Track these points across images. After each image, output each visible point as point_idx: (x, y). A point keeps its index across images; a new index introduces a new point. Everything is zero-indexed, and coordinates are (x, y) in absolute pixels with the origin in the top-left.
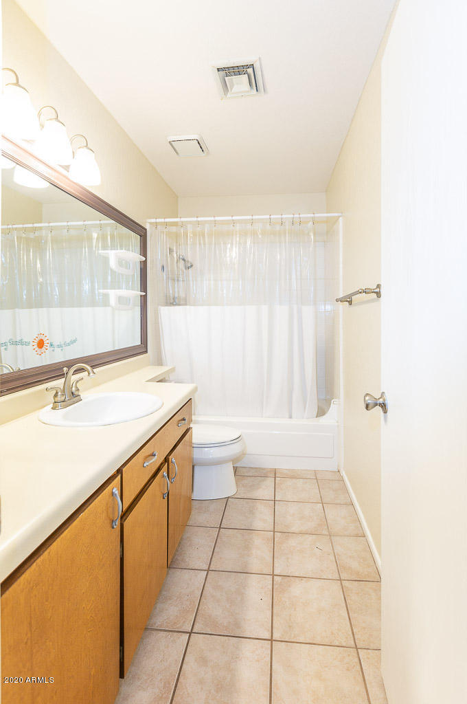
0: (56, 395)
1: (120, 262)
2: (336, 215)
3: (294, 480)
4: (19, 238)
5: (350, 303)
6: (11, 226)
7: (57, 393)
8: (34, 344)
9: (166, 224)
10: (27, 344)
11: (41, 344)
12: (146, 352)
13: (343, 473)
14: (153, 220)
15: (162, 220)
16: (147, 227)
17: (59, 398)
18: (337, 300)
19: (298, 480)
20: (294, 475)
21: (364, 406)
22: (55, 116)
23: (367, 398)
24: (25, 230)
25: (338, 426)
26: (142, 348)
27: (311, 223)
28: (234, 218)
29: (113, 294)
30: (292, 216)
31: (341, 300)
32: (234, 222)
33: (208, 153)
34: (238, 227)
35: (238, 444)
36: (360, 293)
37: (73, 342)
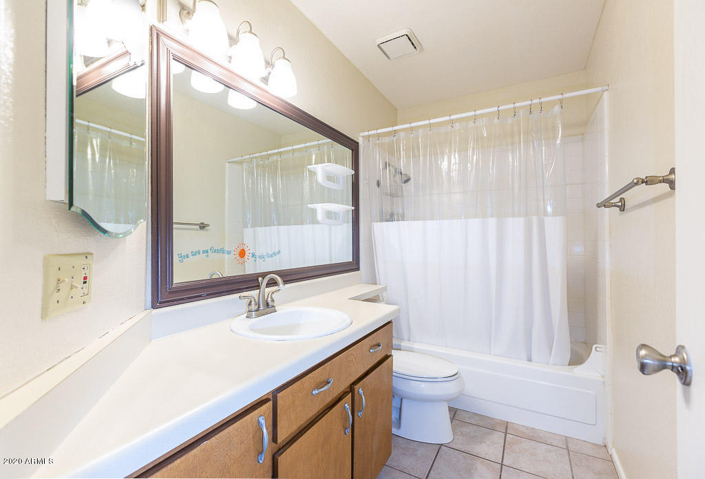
0: (250, 304)
1: (330, 178)
2: (599, 89)
3: (533, 443)
4: (257, 166)
5: (622, 208)
6: (251, 156)
7: (251, 302)
8: (236, 253)
9: (379, 135)
10: (229, 253)
11: (242, 254)
12: (358, 269)
13: (613, 452)
14: (366, 133)
15: (374, 132)
16: (360, 141)
17: (253, 307)
18: (599, 206)
19: (538, 444)
20: (533, 436)
21: (636, 365)
22: (249, 29)
23: (643, 352)
24: (262, 157)
25: (603, 382)
26: (354, 265)
27: (557, 108)
28: (453, 117)
29: (320, 208)
30: (530, 102)
31: (605, 204)
32: (452, 121)
33: (422, 50)
34: (457, 126)
35: (453, 383)
36: (636, 184)
37: (275, 254)
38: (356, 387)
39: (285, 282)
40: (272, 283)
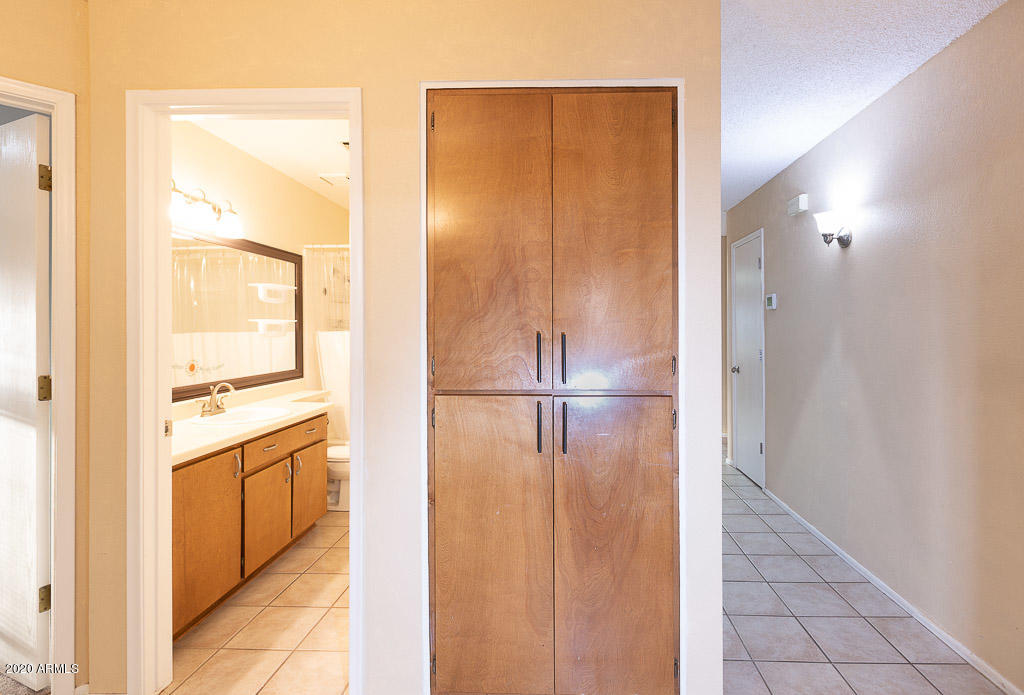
0: (204, 406)
1: (270, 293)
8: (186, 367)
10: (181, 367)
11: (192, 368)
12: (302, 376)
14: (311, 246)
16: (304, 254)
17: (207, 408)
26: (298, 373)
29: (262, 323)
37: (220, 366)
38: (295, 455)
39: (236, 389)
40: (224, 390)
